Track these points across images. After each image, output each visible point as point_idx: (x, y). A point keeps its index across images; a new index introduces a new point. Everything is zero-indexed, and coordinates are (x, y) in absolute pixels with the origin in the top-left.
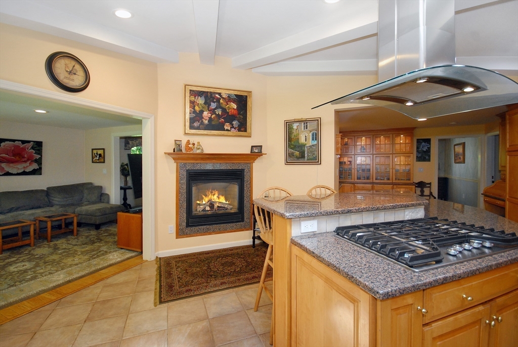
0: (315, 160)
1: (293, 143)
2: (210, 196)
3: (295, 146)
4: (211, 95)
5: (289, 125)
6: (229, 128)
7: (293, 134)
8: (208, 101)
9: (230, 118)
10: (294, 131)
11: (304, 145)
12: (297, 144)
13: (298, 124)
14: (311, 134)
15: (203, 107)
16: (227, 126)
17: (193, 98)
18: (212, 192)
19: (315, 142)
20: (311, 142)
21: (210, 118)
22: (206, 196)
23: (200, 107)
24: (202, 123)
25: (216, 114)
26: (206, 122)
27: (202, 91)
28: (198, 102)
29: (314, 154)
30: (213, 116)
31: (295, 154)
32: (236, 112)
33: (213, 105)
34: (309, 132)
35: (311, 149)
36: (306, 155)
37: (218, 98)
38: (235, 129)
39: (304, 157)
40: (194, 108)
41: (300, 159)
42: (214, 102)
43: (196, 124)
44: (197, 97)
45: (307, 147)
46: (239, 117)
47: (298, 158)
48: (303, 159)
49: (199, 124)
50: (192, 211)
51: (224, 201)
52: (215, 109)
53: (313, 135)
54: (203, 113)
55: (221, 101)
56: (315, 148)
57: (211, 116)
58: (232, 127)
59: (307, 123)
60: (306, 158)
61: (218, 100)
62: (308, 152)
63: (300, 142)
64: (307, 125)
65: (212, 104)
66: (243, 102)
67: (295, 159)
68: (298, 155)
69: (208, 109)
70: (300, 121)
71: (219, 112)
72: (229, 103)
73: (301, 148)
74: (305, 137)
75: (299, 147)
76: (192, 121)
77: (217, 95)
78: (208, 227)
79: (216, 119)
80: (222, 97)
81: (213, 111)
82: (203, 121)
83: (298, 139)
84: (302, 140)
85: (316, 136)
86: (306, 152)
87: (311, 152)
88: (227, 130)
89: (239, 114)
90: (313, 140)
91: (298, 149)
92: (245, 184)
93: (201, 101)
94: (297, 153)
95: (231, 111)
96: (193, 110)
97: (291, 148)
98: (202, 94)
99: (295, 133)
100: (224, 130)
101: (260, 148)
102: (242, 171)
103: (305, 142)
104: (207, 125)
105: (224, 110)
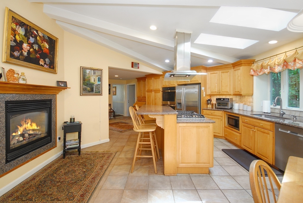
0: (99, 93)
1: (86, 82)
2: (25, 126)
3: (87, 84)
4: (31, 29)
5: (83, 70)
6: (43, 64)
7: (86, 76)
8: (28, 34)
9: (44, 56)
10: (87, 75)
11: (93, 84)
12: (89, 83)
13: (90, 71)
14: (97, 78)
15: (23, 39)
16: (42, 62)
17: (14, 26)
18: (25, 122)
19: (99, 83)
20: (97, 83)
21: (29, 51)
22: (21, 126)
23: (21, 37)
24: (22, 54)
25: (33, 48)
26: (25, 54)
27: (23, 22)
28: (19, 32)
29: (99, 89)
30: (31, 50)
31: (87, 89)
32: (47, 51)
33: (32, 40)
34: (96, 76)
35: (97, 87)
36: (94, 90)
37: (36, 34)
38: (47, 65)
39: (93, 91)
40: (15, 37)
41: (90, 92)
42: (32, 37)
43: (16, 54)
44: (18, 26)
45: (95, 85)
46: (50, 56)
47: (89, 92)
48: (92, 92)
49: (19, 54)
50: (10, 145)
51: (36, 128)
52: (33, 44)
53: (98, 79)
54: (23, 44)
55: (38, 38)
56: (99, 86)
57: (30, 49)
58: (45, 64)
59: (95, 71)
60: (94, 92)
61: (35, 37)
62: (95, 88)
63: (91, 82)
64: (95, 72)
65: (31, 38)
66: (53, 45)
67: (87, 92)
68: (89, 90)
69: (28, 42)
70: (91, 69)
71: (36, 47)
72: (43, 42)
73: (91, 85)
74: (93, 79)
75: (90, 84)
76: (13, 49)
77: (35, 32)
78: (26, 156)
79: (33, 54)
80: (38, 35)
81: (31, 45)
82: (22, 52)
83: (90, 80)
84: (92, 81)
85: (100, 80)
86: (94, 88)
87: (97, 88)
88: (42, 65)
89: (50, 53)
90: (98, 81)
91: (89, 86)
92: (53, 111)
93: (21, 31)
94: (89, 89)
95: (45, 50)
96: (14, 38)
97: (85, 85)
98: (23, 25)
99: (87, 76)
100: (39, 64)
101: (65, 83)
102: (50, 101)
103: (93, 82)
104: (26, 57)
105: (40, 47)
